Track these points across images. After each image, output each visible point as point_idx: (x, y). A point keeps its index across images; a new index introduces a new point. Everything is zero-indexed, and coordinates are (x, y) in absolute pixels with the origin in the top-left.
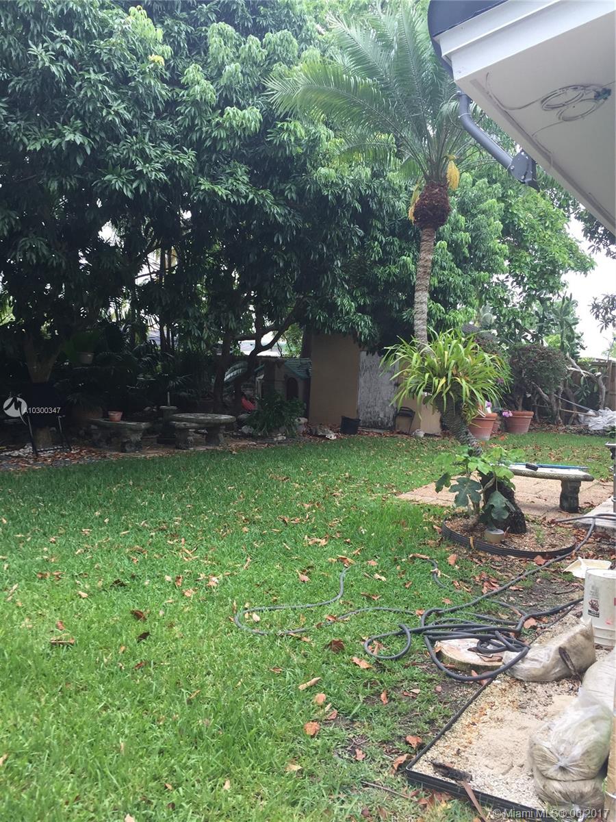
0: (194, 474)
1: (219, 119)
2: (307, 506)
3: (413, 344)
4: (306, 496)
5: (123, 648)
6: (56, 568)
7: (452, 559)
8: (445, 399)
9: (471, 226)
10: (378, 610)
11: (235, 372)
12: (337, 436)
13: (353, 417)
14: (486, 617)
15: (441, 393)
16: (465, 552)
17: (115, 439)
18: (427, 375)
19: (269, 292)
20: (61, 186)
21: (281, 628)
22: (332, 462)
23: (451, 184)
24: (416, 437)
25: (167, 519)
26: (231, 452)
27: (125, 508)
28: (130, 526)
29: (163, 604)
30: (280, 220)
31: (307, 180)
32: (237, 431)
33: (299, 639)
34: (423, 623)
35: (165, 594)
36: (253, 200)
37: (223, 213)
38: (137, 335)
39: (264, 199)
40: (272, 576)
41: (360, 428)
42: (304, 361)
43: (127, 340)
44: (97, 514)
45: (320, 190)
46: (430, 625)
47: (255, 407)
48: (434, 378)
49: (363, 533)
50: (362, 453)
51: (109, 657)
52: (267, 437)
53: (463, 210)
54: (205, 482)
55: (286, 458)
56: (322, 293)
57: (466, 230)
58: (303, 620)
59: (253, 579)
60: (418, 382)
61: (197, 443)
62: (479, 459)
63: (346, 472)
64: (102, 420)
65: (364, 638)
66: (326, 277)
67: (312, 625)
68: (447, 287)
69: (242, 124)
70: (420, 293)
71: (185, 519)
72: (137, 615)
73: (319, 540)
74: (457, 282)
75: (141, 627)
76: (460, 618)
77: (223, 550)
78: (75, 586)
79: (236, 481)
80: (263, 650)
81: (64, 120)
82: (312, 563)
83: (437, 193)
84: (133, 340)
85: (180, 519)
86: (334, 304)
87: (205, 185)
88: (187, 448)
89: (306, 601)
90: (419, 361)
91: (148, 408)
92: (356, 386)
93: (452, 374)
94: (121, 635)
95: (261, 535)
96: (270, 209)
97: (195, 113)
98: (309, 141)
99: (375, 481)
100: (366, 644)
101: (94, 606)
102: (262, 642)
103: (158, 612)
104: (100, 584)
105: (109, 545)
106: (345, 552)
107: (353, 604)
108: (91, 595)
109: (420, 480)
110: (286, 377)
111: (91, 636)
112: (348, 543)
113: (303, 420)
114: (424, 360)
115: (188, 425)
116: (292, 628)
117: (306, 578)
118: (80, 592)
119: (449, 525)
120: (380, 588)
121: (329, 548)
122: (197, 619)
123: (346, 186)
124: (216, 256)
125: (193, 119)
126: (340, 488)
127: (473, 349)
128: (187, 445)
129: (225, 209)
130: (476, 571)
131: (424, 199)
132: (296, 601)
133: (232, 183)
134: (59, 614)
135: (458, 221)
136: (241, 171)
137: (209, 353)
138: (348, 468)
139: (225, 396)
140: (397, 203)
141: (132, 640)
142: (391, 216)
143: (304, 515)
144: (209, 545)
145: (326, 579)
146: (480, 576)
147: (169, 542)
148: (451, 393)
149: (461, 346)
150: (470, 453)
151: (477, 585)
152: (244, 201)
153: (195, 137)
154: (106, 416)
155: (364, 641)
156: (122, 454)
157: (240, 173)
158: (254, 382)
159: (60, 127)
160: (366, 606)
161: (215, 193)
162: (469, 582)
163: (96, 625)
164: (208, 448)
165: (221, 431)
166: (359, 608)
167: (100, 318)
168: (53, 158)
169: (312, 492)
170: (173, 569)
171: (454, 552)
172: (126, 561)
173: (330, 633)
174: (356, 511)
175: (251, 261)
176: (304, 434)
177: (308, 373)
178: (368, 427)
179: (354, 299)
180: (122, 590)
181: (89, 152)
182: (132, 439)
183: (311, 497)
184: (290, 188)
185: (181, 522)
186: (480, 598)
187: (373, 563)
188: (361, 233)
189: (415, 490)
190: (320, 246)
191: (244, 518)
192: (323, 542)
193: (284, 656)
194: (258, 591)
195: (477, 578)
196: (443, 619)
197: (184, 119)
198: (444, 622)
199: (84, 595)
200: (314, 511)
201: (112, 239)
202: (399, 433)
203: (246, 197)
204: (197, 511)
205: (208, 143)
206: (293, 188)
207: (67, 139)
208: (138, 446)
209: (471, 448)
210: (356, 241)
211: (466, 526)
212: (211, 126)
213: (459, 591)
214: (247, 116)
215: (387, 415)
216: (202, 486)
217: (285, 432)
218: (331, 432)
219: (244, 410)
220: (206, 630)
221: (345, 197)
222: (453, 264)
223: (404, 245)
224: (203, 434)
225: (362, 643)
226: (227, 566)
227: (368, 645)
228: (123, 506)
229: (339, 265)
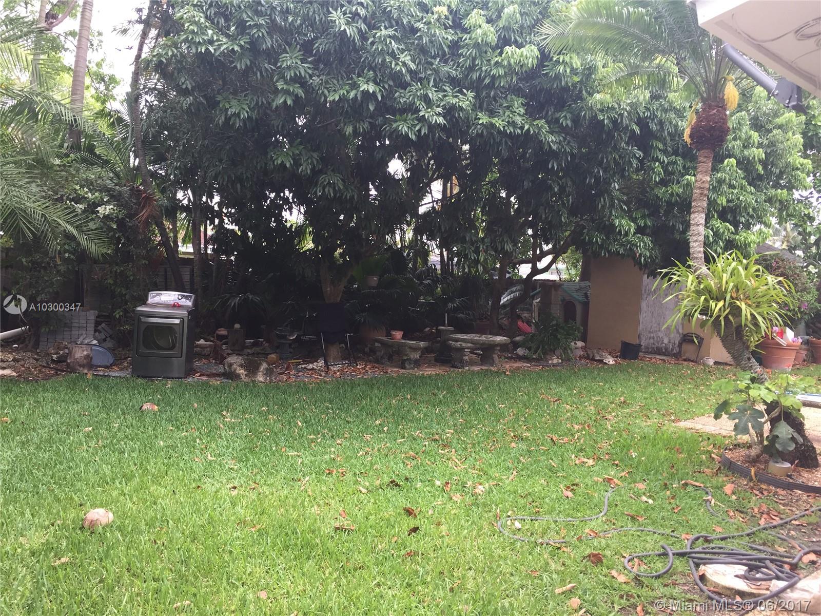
0: (467, 392)
1: (499, 59)
2: (577, 427)
3: (689, 267)
4: (576, 417)
5: (396, 538)
6: (341, 466)
7: (728, 488)
8: (723, 323)
9: (766, 142)
10: (642, 531)
11: (512, 295)
12: (616, 361)
13: (634, 341)
14: (761, 548)
15: (719, 316)
16: (745, 483)
17: (396, 357)
18: (703, 298)
19: (543, 216)
20: (355, 130)
21: (542, 537)
22: (607, 386)
23: (729, 105)
24: (704, 364)
25: (440, 431)
26: (505, 373)
27: (403, 418)
28: (406, 435)
29: (433, 505)
30: (554, 147)
31: (582, 107)
32: (512, 353)
33: (559, 548)
34: (689, 546)
35: (434, 496)
36: (528, 130)
37: (500, 143)
38: (419, 260)
39: (540, 129)
40: (536, 490)
41: (641, 354)
42: (583, 285)
43: (410, 265)
44: (378, 422)
45: (596, 115)
46: (697, 550)
47: (532, 330)
48: (711, 301)
49: (634, 456)
50: (640, 379)
51: (384, 545)
52: (542, 359)
53: (757, 125)
54: (477, 398)
55: (559, 380)
56: (599, 216)
57: (760, 145)
58: (563, 532)
59: (517, 490)
60: (695, 306)
61: (472, 363)
62: (762, 387)
63: (621, 396)
64: (385, 339)
65: (625, 555)
66: (602, 200)
67: (573, 537)
68: (738, 207)
69: (520, 61)
70: (696, 215)
71: (456, 431)
72: (409, 512)
73: (586, 460)
74: (749, 200)
75: (413, 523)
76: (729, 546)
77: (491, 461)
78: (356, 482)
79: (507, 399)
80: (522, 555)
81: (358, 73)
82: (577, 481)
83: (714, 114)
84: (415, 264)
85: (452, 431)
86: (613, 226)
87: (484, 119)
88: (463, 367)
89: (568, 515)
90: (694, 284)
91: (427, 329)
92: (638, 312)
93: (732, 297)
94: (394, 527)
95: (528, 451)
96: (545, 138)
97: (476, 55)
98: (584, 69)
99: (651, 407)
100: (626, 561)
101: (372, 500)
102: (522, 547)
103: (428, 512)
104: (378, 483)
105: (386, 450)
106: (613, 473)
107: (616, 522)
108: (369, 491)
109: (702, 408)
110: (563, 300)
111: (369, 526)
112: (617, 465)
113: (580, 344)
114: (700, 283)
115: (464, 345)
116: (553, 538)
117: (570, 494)
118: (361, 488)
119: (729, 455)
120: (646, 510)
121: (596, 468)
122: (463, 521)
123: (623, 109)
124: (493, 183)
125: (474, 59)
126: (614, 411)
127: (756, 271)
128: (462, 364)
129: (501, 140)
130: (754, 503)
131: (701, 121)
132: (558, 514)
133: (508, 116)
134: (342, 505)
135: (750, 137)
136: (518, 105)
137: (487, 277)
138: (624, 393)
139: (502, 319)
140: (680, 123)
141: (403, 533)
142: (674, 136)
143: (572, 435)
144: (477, 457)
145: (590, 497)
146: (759, 508)
147: (440, 451)
148: (730, 317)
149: (740, 268)
150: (753, 380)
151: (755, 516)
152: (519, 131)
153: (475, 76)
154: (389, 335)
155: (624, 557)
156: (402, 371)
157: (516, 105)
158: (531, 305)
159: (356, 79)
160: (629, 525)
161: (492, 125)
162: (746, 513)
163: (373, 517)
164: (483, 368)
165: (496, 352)
166: (622, 527)
167: (387, 244)
168: (349, 106)
169: (583, 414)
170: (443, 475)
171: (733, 483)
172: (401, 465)
173: (590, 547)
174: (628, 435)
175: (526, 187)
176: (581, 357)
177: (586, 296)
178: (651, 353)
179: (634, 220)
180: (396, 489)
181: (380, 98)
182: (412, 357)
183: (581, 418)
184: (565, 116)
185: (452, 434)
186: (755, 529)
187: (642, 486)
188: (639, 154)
189: (696, 419)
190: (596, 170)
191: (512, 434)
192: (591, 462)
193: (543, 562)
194: (522, 501)
195: (756, 510)
196: (712, 545)
197: (465, 61)
198: (713, 548)
199: (364, 491)
200: (584, 432)
201: (399, 171)
202: (685, 360)
203: (522, 128)
204: (468, 425)
205: (487, 81)
206: (569, 115)
207: (361, 89)
208: (417, 364)
209: (753, 375)
210: (635, 163)
211: (749, 456)
212: (490, 64)
213: (732, 520)
214: (525, 54)
215: (672, 341)
216: (474, 402)
217: (561, 355)
218: (609, 356)
219: (520, 332)
220: (470, 531)
221: (622, 120)
222: (744, 182)
223: (688, 164)
224: (479, 354)
225: (622, 559)
226: (493, 476)
227: (629, 561)
228: (401, 417)
229: (617, 188)
